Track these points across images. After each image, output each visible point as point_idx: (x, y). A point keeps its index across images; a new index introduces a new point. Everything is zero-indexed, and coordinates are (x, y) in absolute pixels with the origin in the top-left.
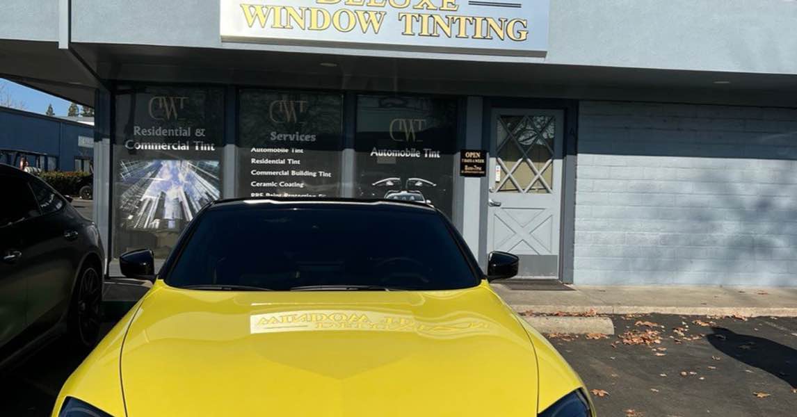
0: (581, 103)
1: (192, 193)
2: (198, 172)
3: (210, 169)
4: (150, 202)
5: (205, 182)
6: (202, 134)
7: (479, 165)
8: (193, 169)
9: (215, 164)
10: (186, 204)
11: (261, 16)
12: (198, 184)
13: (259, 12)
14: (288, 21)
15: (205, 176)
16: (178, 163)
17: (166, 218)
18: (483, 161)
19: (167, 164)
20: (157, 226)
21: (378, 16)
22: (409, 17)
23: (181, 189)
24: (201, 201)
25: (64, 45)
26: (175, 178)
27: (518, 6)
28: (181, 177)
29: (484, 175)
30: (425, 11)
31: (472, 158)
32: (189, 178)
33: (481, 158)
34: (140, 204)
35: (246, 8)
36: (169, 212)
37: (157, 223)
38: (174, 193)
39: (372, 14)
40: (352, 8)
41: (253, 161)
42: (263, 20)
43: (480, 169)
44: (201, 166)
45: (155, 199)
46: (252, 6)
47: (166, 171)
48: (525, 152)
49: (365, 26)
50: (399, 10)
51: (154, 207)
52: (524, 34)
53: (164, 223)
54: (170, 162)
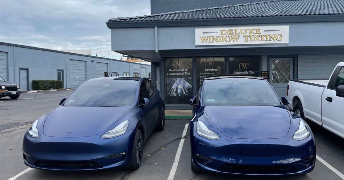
0: (299, 56)
1: (185, 86)
2: (186, 81)
3: (189, 80)
4: (174, 89)
5: (188, 83)
6: (187, 70)
7: (266, 75)
8: (185, 80)
9: (190, 78)
10: (183, 89)
11: (206, 39)
12: (186, 84)
13: (205, 38)
14: (213, 40)
15: (188, 82)
16: (181, 78)
17: (178, 93)
18: (268, 74)
19: (178, 79)
20: (176, 95)
21: (238, 37)
22: (247, 36)
23: (182, 85)
24: (187, 88)
25: (157, 51)
26: (180, 83)
27: (279, 31)
28: (182, 82)
29: (268, 78)
30: (251, 34)
31: (264, 74)
32: (184, 82)
33: (267, 73)
34: (172, 90)
35: (202, 38)
36: (179, 92)
37: (176, 94)
38: (180, 87)
39: (236, 37)
40: (230, 35)
41: (201, 77)
42: (206, 41)
43: (267, 76)
44: (187, 79)
45: (175, 89)
46: (203, 37)
47: (178, 81)
48: (281, 70)
49: (234, 40)
50: (244, 35)
51: (175, 91)
52: (281, 38)
53: (178, 94)
54: (179, 78)
